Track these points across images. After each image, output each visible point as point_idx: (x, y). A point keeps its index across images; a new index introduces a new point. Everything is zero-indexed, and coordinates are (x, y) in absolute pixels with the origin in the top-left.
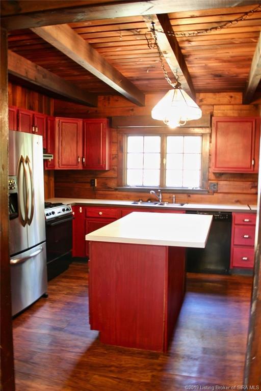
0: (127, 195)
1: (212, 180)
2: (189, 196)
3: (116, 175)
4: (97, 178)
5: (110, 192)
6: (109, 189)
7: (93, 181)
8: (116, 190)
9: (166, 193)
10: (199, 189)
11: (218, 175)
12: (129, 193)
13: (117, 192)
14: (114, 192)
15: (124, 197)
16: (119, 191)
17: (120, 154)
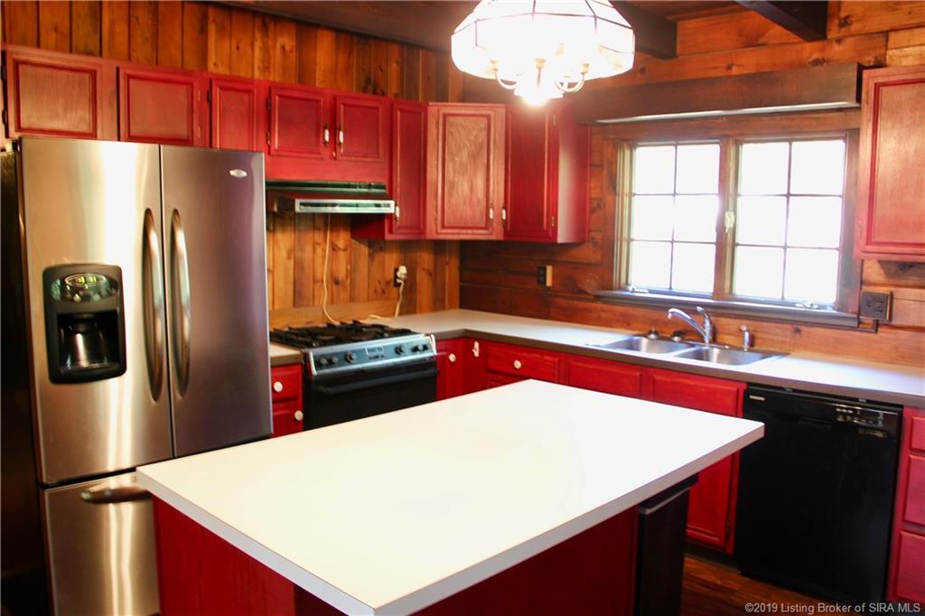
0: (622, 315)
1: (875, 284)
2: (798, 331)
3: (598, 257)
4: (552, 263)
5: (582, 304)
6: (581, 293)
7: (542, 272)
8: (597, 298)
9: (729, 316)
10: (830, 311)
11: (893, 269)
12: (630, 310)
13: (599, 305)
14: (593, 305)
15: (618, 321)
16: (605, 302)
17: (609, 199)
